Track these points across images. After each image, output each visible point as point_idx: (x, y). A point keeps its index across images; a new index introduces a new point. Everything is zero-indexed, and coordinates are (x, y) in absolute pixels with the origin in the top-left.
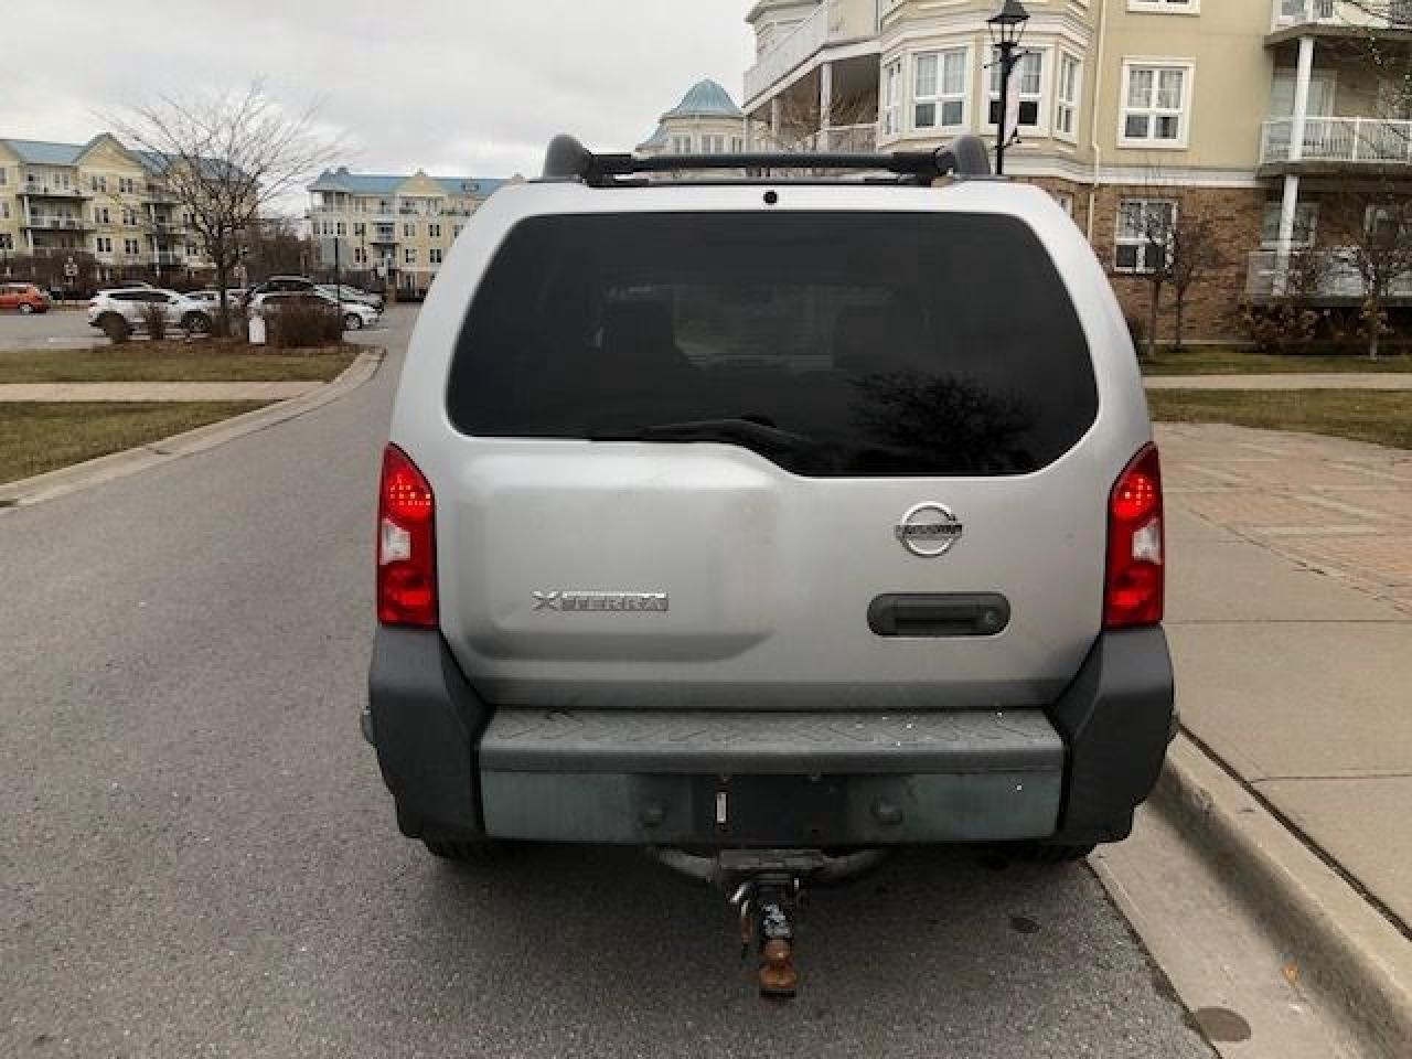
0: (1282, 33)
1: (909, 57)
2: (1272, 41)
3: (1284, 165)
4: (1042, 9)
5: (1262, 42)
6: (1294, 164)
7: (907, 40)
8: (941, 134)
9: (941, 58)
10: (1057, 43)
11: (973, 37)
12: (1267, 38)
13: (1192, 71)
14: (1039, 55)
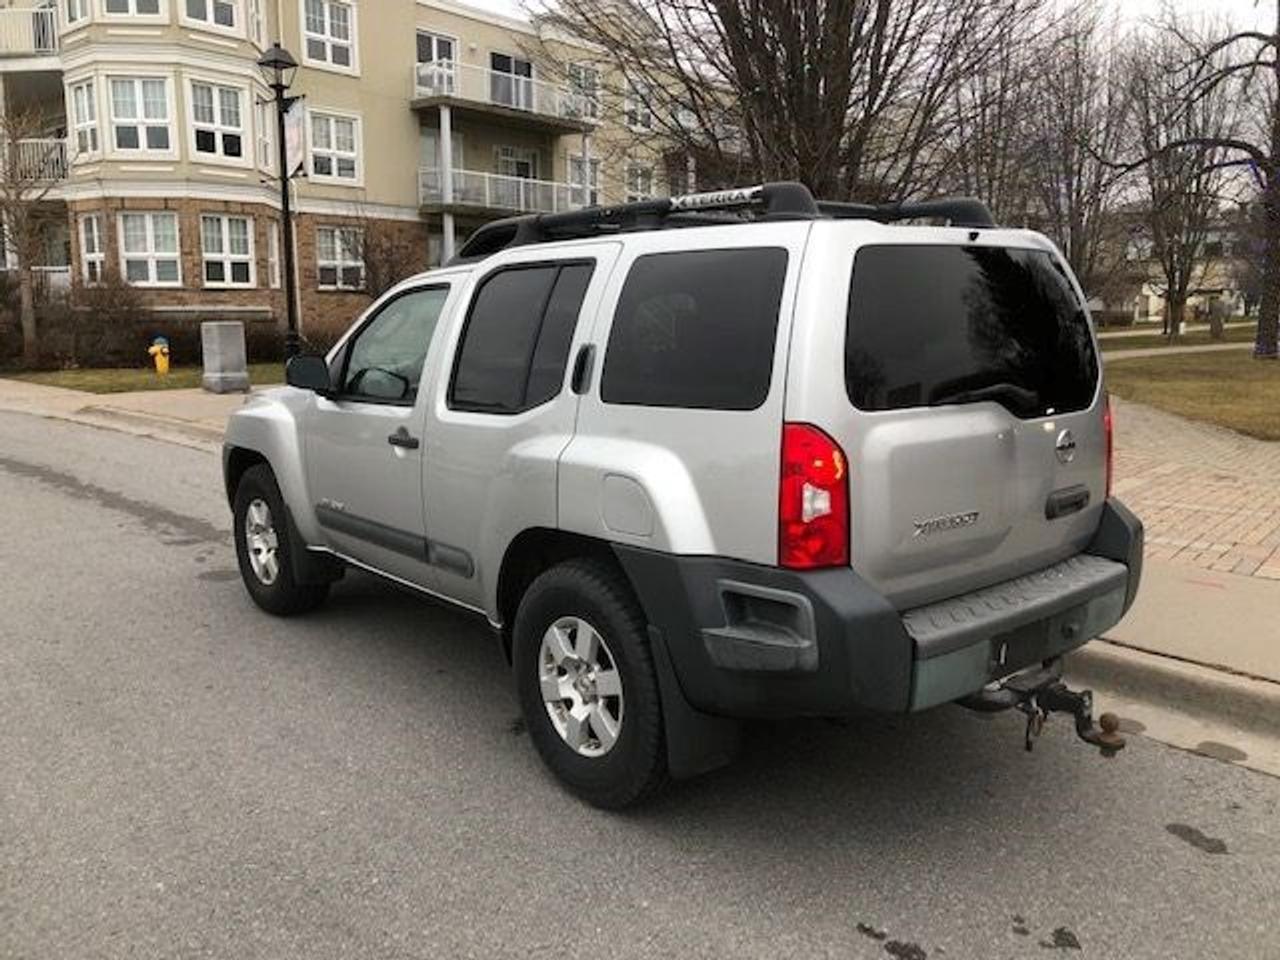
0: (424, 100)
1: (103, 78)
2: (418, 106)
3: (441, 206)
4: (233, 53)
5: (409, 106)
6: (450, 206)
7: (96, 62)
8: (145, 158)
9: (138, 85)
10: (251, 85)
11: (172, 69)
12: (412, 103)
13: (360, 122)
14: (236, 94)
